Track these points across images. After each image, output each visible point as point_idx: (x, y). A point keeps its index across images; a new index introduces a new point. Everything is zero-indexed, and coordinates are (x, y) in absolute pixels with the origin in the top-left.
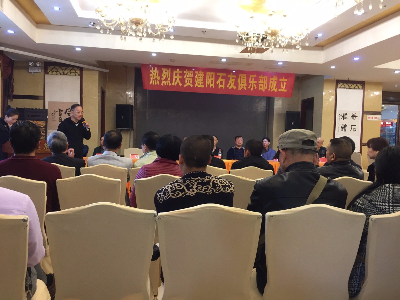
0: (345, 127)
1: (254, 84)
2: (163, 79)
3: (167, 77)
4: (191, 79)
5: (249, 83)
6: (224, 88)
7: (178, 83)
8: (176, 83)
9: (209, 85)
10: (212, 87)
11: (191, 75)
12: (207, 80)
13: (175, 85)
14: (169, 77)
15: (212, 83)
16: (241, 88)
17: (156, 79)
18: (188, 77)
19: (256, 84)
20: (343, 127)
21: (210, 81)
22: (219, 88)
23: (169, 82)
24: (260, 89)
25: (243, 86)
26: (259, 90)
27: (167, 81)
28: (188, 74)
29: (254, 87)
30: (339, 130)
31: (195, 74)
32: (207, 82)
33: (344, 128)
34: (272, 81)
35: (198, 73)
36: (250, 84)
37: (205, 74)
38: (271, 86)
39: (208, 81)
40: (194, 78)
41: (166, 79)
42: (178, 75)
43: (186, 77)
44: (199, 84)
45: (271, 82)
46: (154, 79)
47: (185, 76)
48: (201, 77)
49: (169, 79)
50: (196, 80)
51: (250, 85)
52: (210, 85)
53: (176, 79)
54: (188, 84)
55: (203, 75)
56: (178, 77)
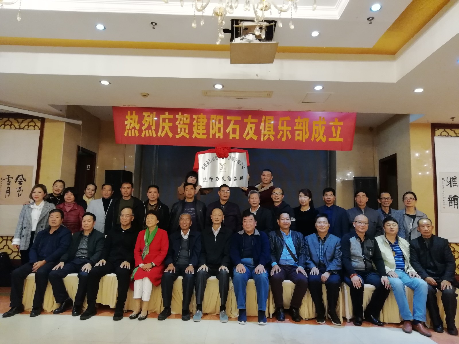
0: (454, 199)
1: (287, 131)
2: (144, 128)
3: (151, 124)
4: (187, 127)
5: (279, 129)
6: (238, 138)
7: (167, 132)
8: (164, 133)
9: (214, 135)
10: (219, 137)
11: (187, 120)
12: (211, 127)
13: (162, 136)
14: (153, 124)
15: (219, 131)
16: (266, 138)
17: (134, 128)
18: (182, 124)
19: (289, 131)
20: (451, 200)
21: (216, 130)
22: (231, 138)
23: (153, 131)
24: (297, 138)
25: (269, 135)
26: (296, 140)
27: (150, 131)
28: (182, 119)
29: (287, 136)
30: (444, 205)
31: (192, 119)
32: (211, 130)
33: (454, 201)
34: (316, 125)
35: (198, 117)
36: (281, 131)
37: (209, 119)
38: (316, 133)
39: (213, 129)
40: (191, 126)
41: (149, 128)
42: (167, 121)
43: (180, 123)
44: (199, 134)
45: (314, 128)
46: (131, 129)
47: (177, 123)
48: (201, 122)
49: (153, 128)
50: (194, 127)
51: (281, 133)
52: (216, 134)
53: (163, 127)
54: (183, 134)
55: (205, 120)
56: (167, 125)
